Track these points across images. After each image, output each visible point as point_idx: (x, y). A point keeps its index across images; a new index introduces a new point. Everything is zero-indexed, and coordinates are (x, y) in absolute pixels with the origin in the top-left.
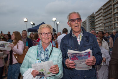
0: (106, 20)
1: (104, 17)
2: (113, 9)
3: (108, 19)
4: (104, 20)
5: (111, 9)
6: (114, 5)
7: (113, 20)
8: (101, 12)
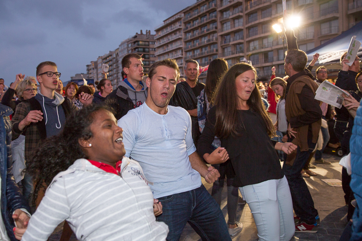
0: (193, 50)
1: (186, 42)
2: (221, 22)
3: (201, 48)
4: (186, 52)
5: (214, 22)
6: (222, 12)
7: (220, 51)
8: (179, 30)
